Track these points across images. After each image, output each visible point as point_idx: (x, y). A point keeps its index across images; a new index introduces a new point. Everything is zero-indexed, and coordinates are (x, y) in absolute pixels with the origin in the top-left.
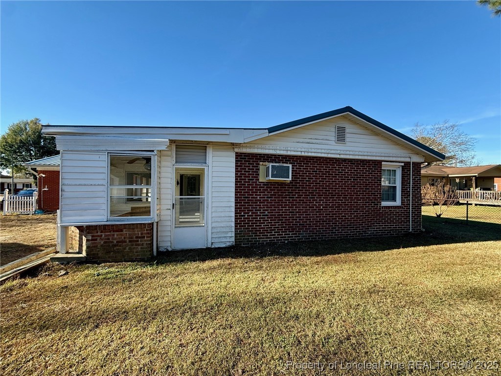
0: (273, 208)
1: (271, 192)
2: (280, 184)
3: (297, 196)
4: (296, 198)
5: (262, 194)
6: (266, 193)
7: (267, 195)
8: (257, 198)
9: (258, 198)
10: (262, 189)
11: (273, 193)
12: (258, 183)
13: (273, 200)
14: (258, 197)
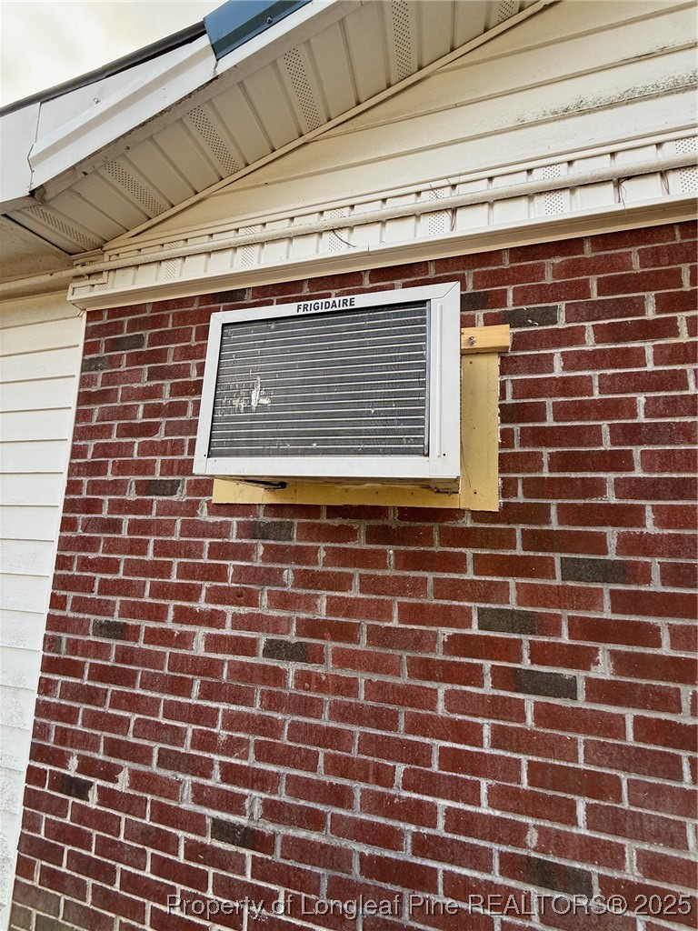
0: (321, 776)
1: (310, 604)
2: (392, 521)
3: (603, 670)
4: (598, 690)
5: (230, 610)
6: (264, 608)
7: (274, 626)
8: (184, 640)
9: (199, 649)
10: (231, 564)
11: (322, 614)
12: (203, 515)
13: (321, 686)
14: (202, 632)
